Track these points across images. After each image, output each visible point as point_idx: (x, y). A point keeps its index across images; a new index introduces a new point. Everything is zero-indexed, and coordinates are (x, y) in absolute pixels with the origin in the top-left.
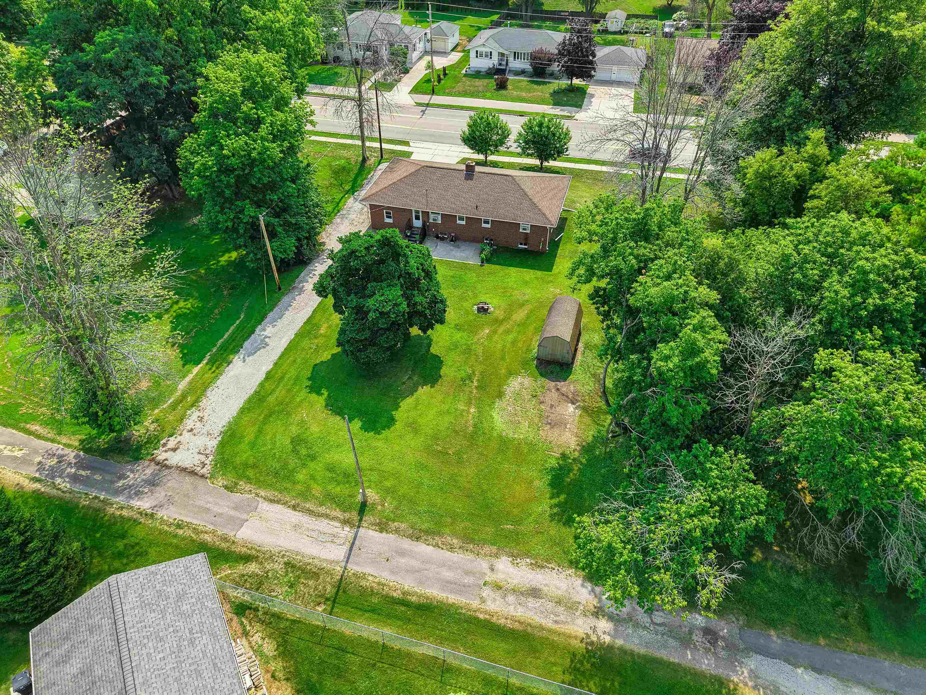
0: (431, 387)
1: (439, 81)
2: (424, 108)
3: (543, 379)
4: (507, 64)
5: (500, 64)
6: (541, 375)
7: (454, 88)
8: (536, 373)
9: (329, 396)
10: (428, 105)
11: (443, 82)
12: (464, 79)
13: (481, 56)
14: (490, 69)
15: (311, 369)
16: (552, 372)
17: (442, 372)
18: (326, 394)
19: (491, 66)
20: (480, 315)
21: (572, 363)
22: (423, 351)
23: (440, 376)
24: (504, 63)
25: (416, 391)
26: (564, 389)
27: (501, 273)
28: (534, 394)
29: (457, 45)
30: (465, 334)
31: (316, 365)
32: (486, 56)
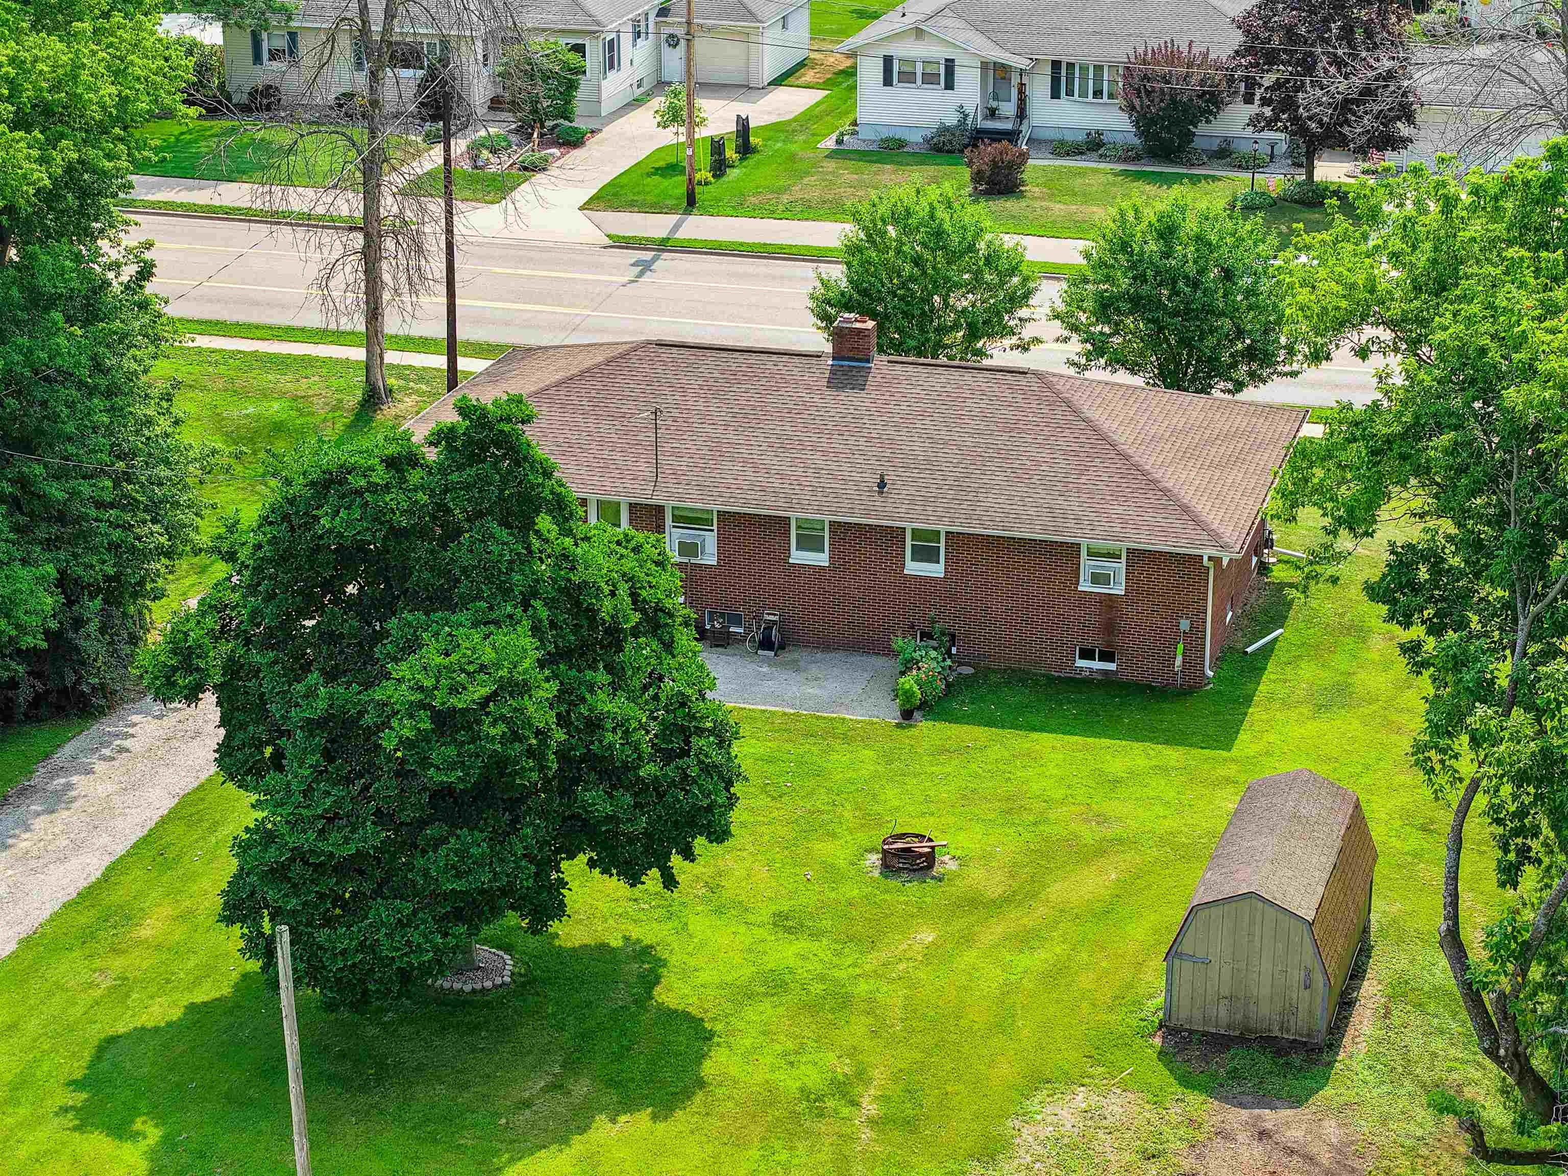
0: (655, 1117)
1: (720, 167)
2: (648, 255)
3: (1195, 1099)
4: (1022, 114)
5: (992, 113)
6: (1186, 1082)
7: (786, 189)
8: (1161, 1075)
9: (168, 1143)
10: (663, 246)
11: (733, 174)
12: (831, 165)
13: (908, 77)
14: (944, 130)
15: (87, 1055)
16: (1234, 1075)
17: (708, 1068)
18: (153, 1134)
19: (952, 120)
20: (893, 883)
21: (1333, 1046)
22: (621, 996)
23: (701, 1084)
24: (1009, 108)
25: (583, 1130)
26: (1295, 1134)
27: (996, 752)
28: (1151, 1147)
29: (801, 65)
30: (822, 948)
31: (112, 1040)
32: (930, 79)
